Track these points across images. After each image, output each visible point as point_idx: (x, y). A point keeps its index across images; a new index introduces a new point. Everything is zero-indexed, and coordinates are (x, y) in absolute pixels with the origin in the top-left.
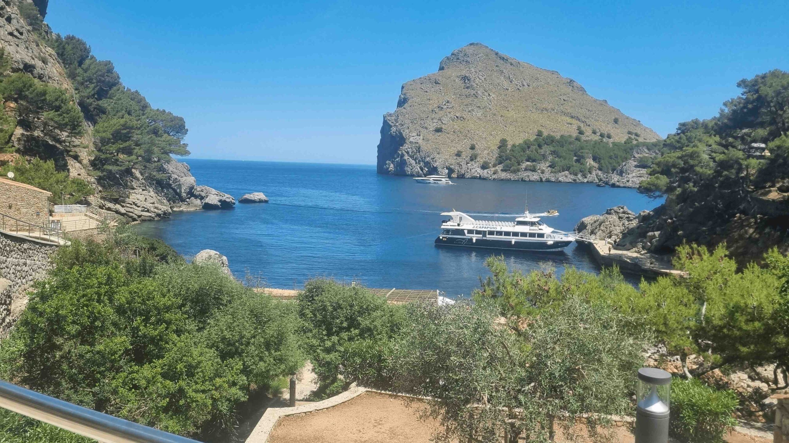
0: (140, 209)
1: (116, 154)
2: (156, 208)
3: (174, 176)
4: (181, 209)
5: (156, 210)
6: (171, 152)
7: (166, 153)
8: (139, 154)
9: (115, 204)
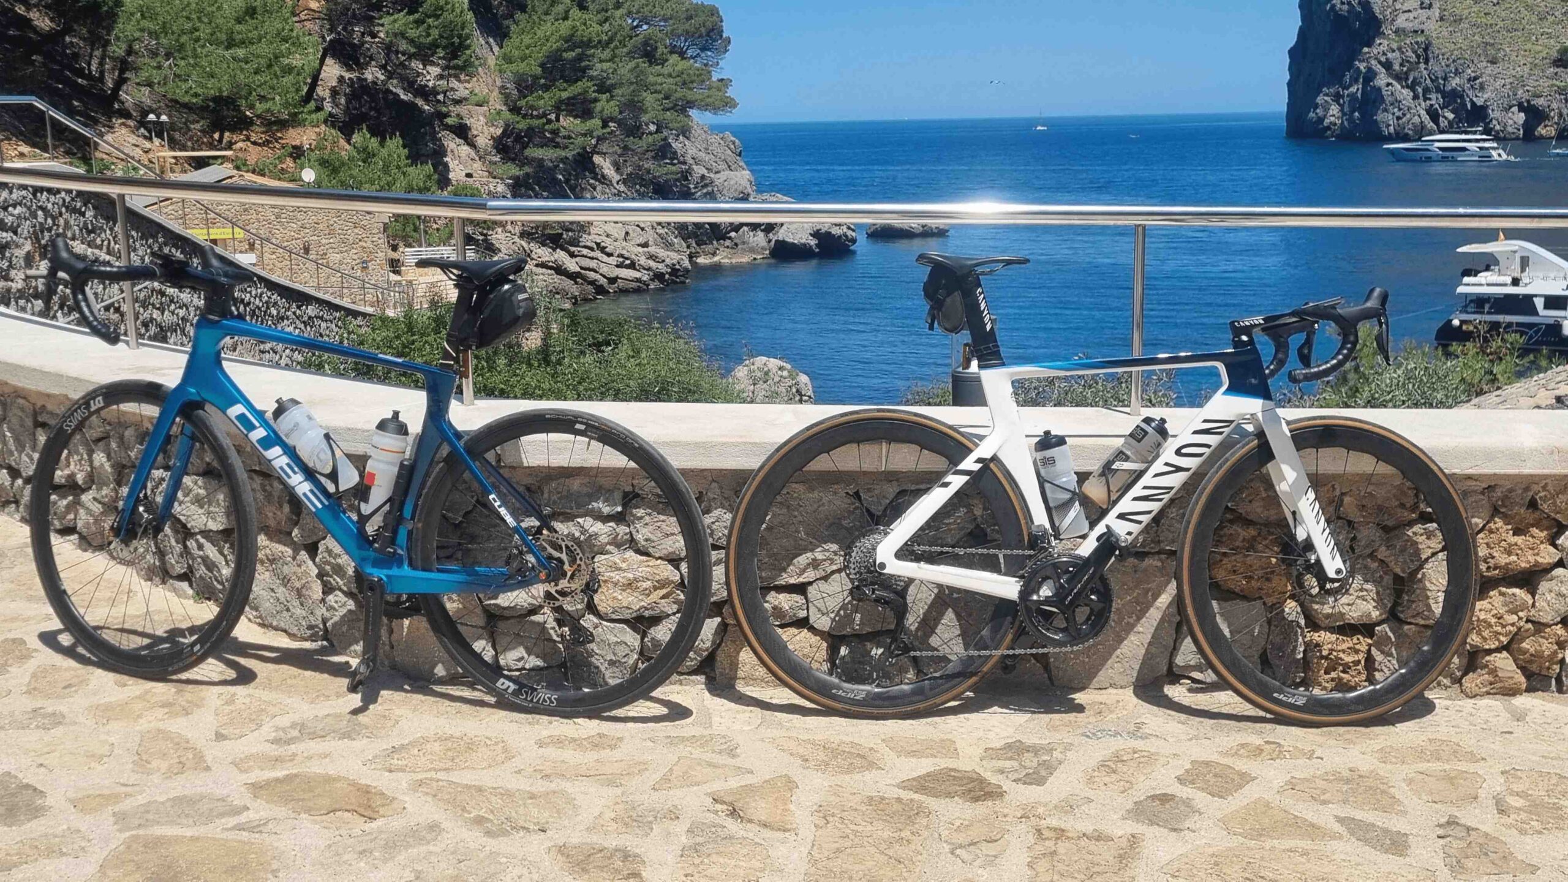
0: (613, 260)
1: (553, 117)
2: (651, 257)
3: (699, 170)
4: (716, 259)
5: (652, 263)
6: (691, 104)
7: (683, 107)
8: (606, 113)
9: (554, 250)
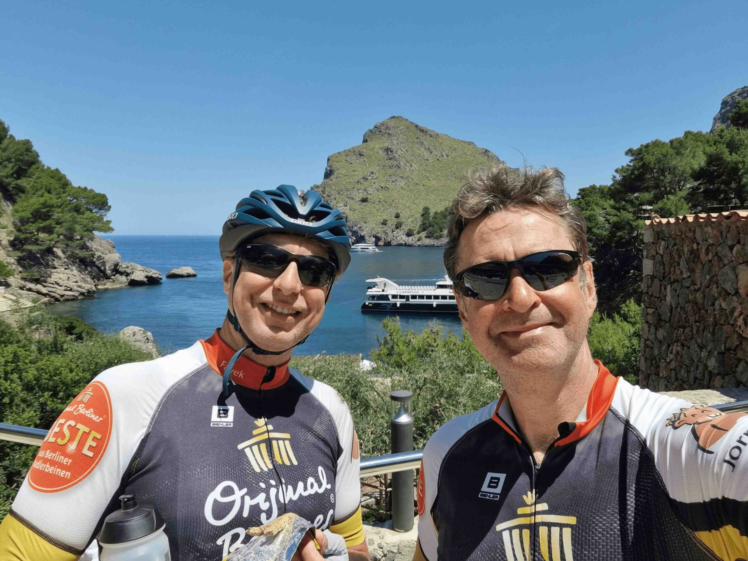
0: (62, 288)
1: (36, 233)
2: (79, 287)
3: (98, 254)
4: (106, 286)
5: (79, 289)
6: (94, 229)
7: (90, 230)
8: (60, 232)
9: (36, 284)
